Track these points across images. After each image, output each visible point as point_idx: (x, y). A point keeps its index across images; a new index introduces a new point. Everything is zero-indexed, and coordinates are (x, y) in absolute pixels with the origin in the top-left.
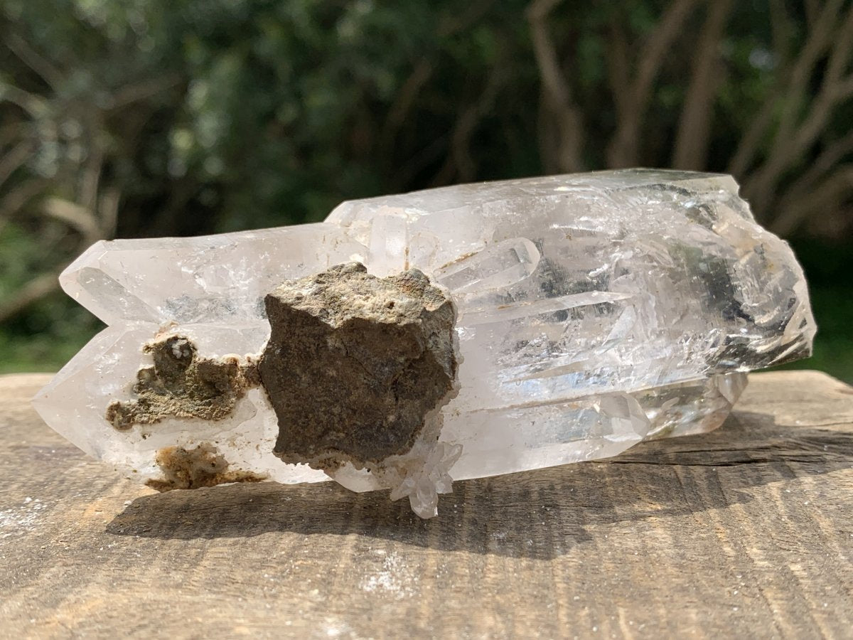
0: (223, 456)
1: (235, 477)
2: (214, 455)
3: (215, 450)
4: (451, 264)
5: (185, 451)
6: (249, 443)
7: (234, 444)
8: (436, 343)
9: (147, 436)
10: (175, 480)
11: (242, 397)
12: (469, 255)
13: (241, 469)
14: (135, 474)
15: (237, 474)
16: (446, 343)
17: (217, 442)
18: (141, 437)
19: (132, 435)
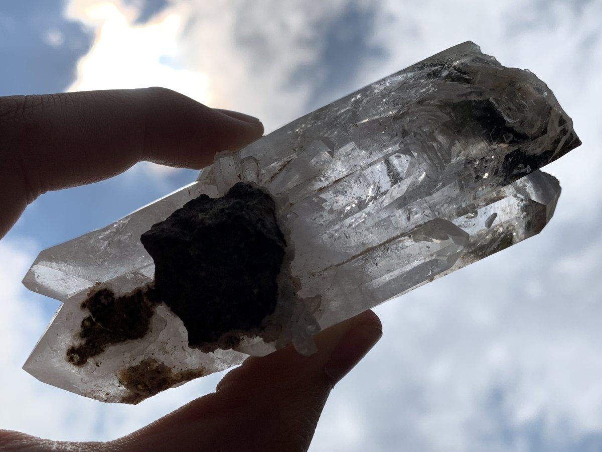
0: (163, 364)
1: (180, 377)
2: (156, 365)
3: (155, 361)
4: (276, 174)
5: (133, 368)
6: (175, 347)
7: (166, 352)
8: (264, 225)
9: (99, 364)
10: (138, 392)
11: (152, 315)
12: (286, 163)
13: (182, 369)
14: (108, 396)
15: (181, 374)
16: (272, 223)
17: (153, 354)
18: (96, 367)
19: (89, 367)
